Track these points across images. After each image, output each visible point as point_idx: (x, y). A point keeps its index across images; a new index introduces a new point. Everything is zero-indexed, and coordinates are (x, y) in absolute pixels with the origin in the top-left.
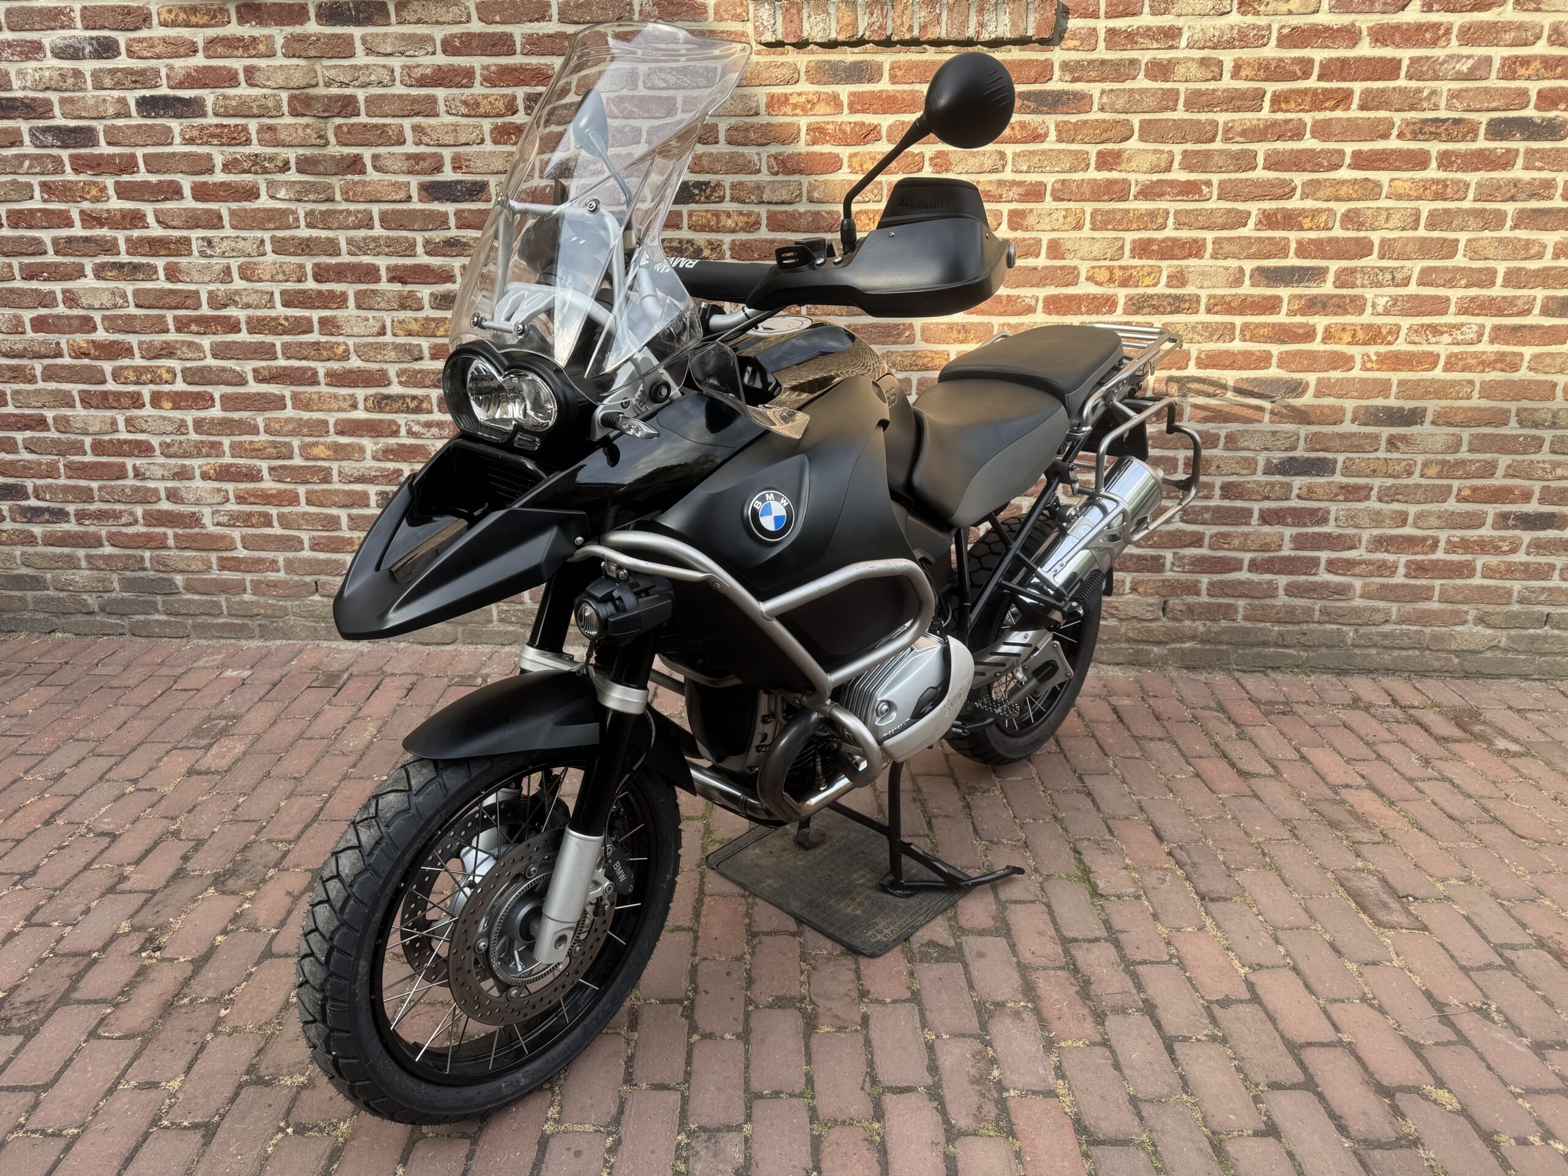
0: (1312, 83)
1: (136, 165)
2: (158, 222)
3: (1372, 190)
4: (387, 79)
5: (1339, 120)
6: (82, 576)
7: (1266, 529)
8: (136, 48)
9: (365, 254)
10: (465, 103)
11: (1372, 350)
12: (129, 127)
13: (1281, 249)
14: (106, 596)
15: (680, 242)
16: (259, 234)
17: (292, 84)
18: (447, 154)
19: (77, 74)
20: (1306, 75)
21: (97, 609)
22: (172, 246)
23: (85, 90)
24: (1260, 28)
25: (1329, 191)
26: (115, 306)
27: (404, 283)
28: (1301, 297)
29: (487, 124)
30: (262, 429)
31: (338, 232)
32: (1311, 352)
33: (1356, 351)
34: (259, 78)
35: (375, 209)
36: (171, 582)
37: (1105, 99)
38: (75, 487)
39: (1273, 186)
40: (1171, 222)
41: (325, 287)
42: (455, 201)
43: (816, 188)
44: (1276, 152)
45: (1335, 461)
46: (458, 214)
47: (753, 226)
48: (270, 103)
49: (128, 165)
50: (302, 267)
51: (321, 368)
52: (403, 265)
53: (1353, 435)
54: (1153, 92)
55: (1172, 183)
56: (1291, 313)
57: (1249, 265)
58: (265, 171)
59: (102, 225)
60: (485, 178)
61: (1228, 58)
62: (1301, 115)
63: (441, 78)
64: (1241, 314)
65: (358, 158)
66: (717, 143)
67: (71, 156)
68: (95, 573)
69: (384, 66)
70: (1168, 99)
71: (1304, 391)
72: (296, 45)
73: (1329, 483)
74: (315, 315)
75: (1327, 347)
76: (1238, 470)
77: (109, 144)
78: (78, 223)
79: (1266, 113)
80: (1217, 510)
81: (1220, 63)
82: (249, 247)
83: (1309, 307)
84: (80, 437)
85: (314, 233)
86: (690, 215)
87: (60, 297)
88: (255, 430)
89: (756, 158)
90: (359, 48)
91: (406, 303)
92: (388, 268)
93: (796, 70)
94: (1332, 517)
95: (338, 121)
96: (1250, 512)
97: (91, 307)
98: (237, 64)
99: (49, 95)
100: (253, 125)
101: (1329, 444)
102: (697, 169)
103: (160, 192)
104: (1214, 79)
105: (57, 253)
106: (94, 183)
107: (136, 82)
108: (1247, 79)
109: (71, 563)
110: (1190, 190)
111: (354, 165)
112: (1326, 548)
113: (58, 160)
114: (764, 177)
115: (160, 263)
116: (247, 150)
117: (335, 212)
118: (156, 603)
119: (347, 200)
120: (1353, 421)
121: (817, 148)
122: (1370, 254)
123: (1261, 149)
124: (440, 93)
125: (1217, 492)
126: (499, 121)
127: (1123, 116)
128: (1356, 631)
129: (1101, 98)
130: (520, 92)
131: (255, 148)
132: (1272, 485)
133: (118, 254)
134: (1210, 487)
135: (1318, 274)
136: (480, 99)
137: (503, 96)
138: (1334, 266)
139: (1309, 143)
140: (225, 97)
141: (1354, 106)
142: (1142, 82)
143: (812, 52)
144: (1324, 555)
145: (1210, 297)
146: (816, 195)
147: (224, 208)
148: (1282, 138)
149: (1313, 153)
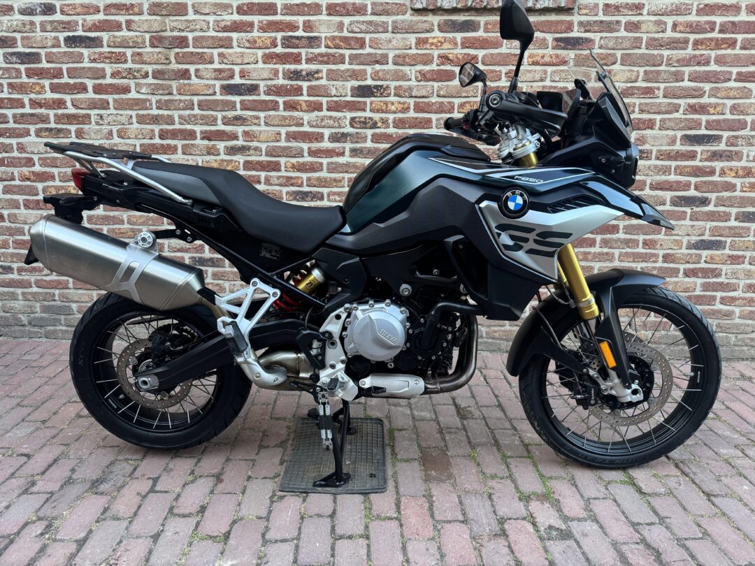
0: (715, 35)
1: (63, 74)
2: (73, 105)
3: (747, 94)
4: (205, 27)
5: (729, 55)
6: (19, 304)
7: (687, 279)
8: (66, 9)
9: (189, 124)
10: (248, 41)
11: (747, 180)
12: (59, 53)
13: (698, 125)
14: (32, 315)
15: (365, 118)
16: (129, 112)
17: (152, 30)
18: (237, 69)
19: (32, 23)
20: (712, 30)
21: (26, 323)
22: (80, 119)
23: (36, 32)
24: (687, 4)
25: (724, 93)
26: (46, 152)
27: (210, 140)
28: (708, 151)
29: (260, 53)
30: (126, 222)
31: (174, 112)
32: (713, 181)
33: (738, 182)
34: (134, 26)
35: (196, 99)
36: (69, 307)
37: (602, 42)
38: (18, 254)
39: (694, 90)
40: (637, 110)
41: (165, 142)
42: (240, 95)
43: (442, 89)
44: (696, 72)
45: (726, 242)
46: (242, 102)
47: (406, 110)
48: (140, 40)
49: (58, 74)
50: (153, 131)
52: (210, 130)
53: (736, 227)
54: (629, 38)
55: (638, 88)
56: (702, 160)
57: (679, 134)
58: (135, 78)
59: (41, 107)
60: (258, 82)
61: (669, 21)
62: (709, 52)
63: (236, 27)
64: (676, 160)
65: (187, 71)
66: (387, 64)
67: (26, 69)
68: (27, 302)
69: (204, 21)
70: (637, 43)
71: (709, 203)
72: (155, 9)
73: (722, 254)
75: (722, 179)
76: (673, 247)
77: (48, 62)
78: (28, 106)
79: (690, 51)
80: (660, 269)
81: (665, 23)
82: (124, 119)
83: (713, 157)
84: (22, 226)
85: (161, 112)
86: (371, 104)
87: (15, 147)
88: (122, 222)
89: (409, 72)
90: (190, 10)
91: (211, 151)
92: (201, 132)
93: (433, 25)
94: (723, 273)
95: (177, 50)
96: (678, 270)
97: (33, 153)
98: (122, 19)
99: (15, 35)
100: (129, 52)
101: (722, 232)
102: (376, 78)
103: (75, 88)
104: (663, 32)
105: (15, 122)
106: (38, 84)
107: (65, 28)
108: (680, 32)
109: (13, 297)
110: (649, 92)
111: (185, 74)
112: (720, 290)
113: (18, 71)
114: (413, 83)
115: (73, 128)
116: (125, 66)
117: (173, 100)
118: (60, 320)
119: (180, 94)
120: (736, 220)
121: (443, 67)
122: (746, 128)
123: (687, 70)
124: (235, 35)
125: (661, 259)
126: (267, 51)
127: (612, 51)
128: (736, 337)
129: (600, 41)
130: (279, 35)
131: (130, 65)
132: (691, 255)
133: (50, 123)
134: (656, 256)
135: (718, 138)
136: (257, 39)
137: (270, 37)
138: (726, 134)
139: (713, 67)
140: (114, 37)
141: (738, 47)
142: (623, 33)
143: (442, 15)
144: (719, 294)
145: (659, 151)
146: (442, 93)
147: (110, 98)
148: (699, 64)
149: (715, 73)
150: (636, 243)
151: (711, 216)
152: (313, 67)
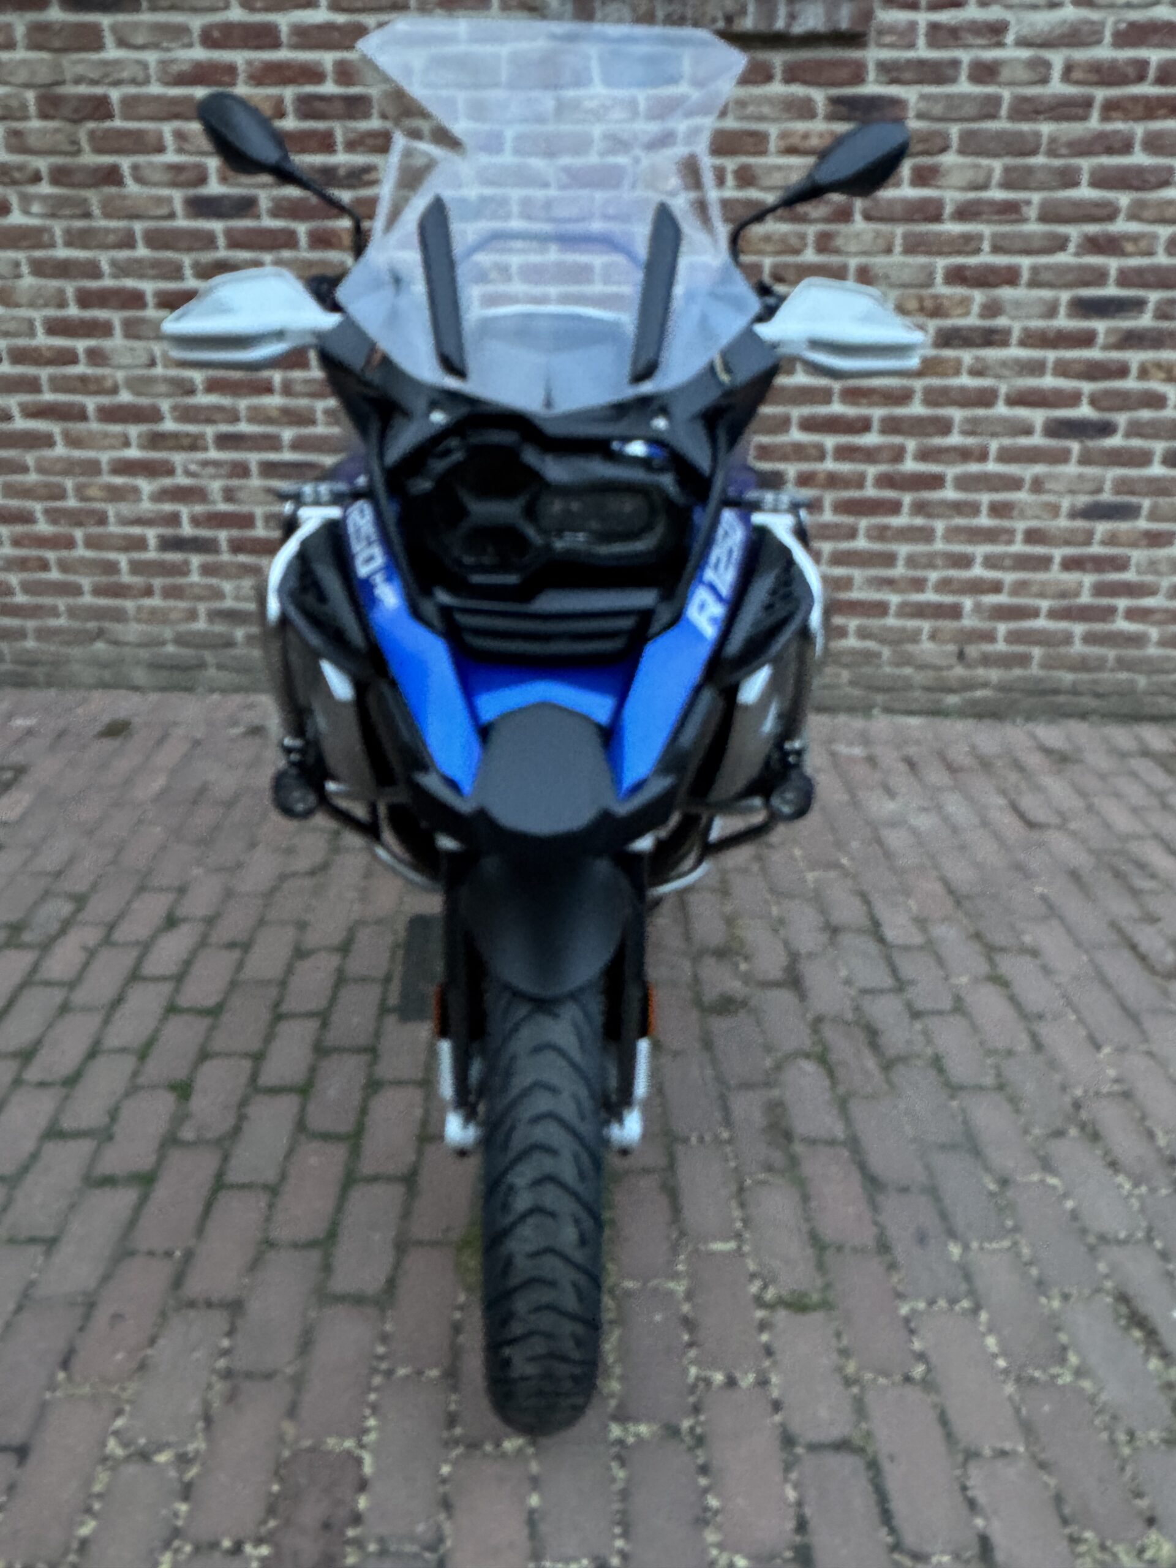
0: (1147, 89)
4: (140, 76)
7: (1066, 576)
9: (129, 277)
16: (11, 254)
17: (38, 82)
18: (211, 164)
20: (1141, 78)
24: (1092, 23)
25: (1154, 212)
28: (1118, 330)
30: (32, 469)
31: (99, 252)
32: (1124, 390)
33: (1169, 389)
34: (2, 73)
35: (139, 227)
37: (923, 105)
39: (1099, 206)
40: (986, 246)
41: (89, 314)
42: (223, 218)
44: (1102, 168)
45: (1141, 505)
46: (227, 232)
48: (16, 104)
50: (61, 292)
51: (91, 403)
52: (170, 290)
53: (1163, 478)
54: (975, 98)
55: (991, 203)
56: (1106, 347)
57: (1065, 296)
58: (14, 183)
60: (254, 192)
61: (1057, 58)
62: (1132, 125)
63: (200, 75)
64: (1055, 348)
65: (115, 169)
66: (503, 152)
69: (137, 61)
70: (989, 108)
71: (1115, 432)
72: (39, 35)
73: (1133, 528)
74: (81, 345)
75: (1141, 385)
76: (1041, 515)
79: (1095, 123)
80: (1019, 556)
81: (1047, 65)
83: (1126, 341)
85: (73, 253)
88: (24, 469)
89: (544, 170)
90: (109, 39)
92: (155, 293)
94: (1133, 563)
95: (91, 125)
96: (1051, 558)
101: (1134, 488)
104: (1043, 82)
108: (1077, 83)
110: (1010, 211)
111: (112, 176)
112: (1124, 596)
114: (552, 192)
117: (94, 229)
119: (106, 216)
120: (1162, 463)
121: (612, 160)
123: (1086, 164)
125: (1019, 537)
127: (941, 125)
129: (918, 103)
130: (289, 93)
131: (2, 156)
132: (1075, 530)
134: (1011, 532)
135: (1138, 305)
137: (271, 97)
138: (1155, 296)
139: (1139, 158)
144: (1123, 603)
145: (1026, 330)
148: (1110, 151)
149: (1140, 171)
150: (973, 509)
151: (1116, 458)
152: (359, 159)
